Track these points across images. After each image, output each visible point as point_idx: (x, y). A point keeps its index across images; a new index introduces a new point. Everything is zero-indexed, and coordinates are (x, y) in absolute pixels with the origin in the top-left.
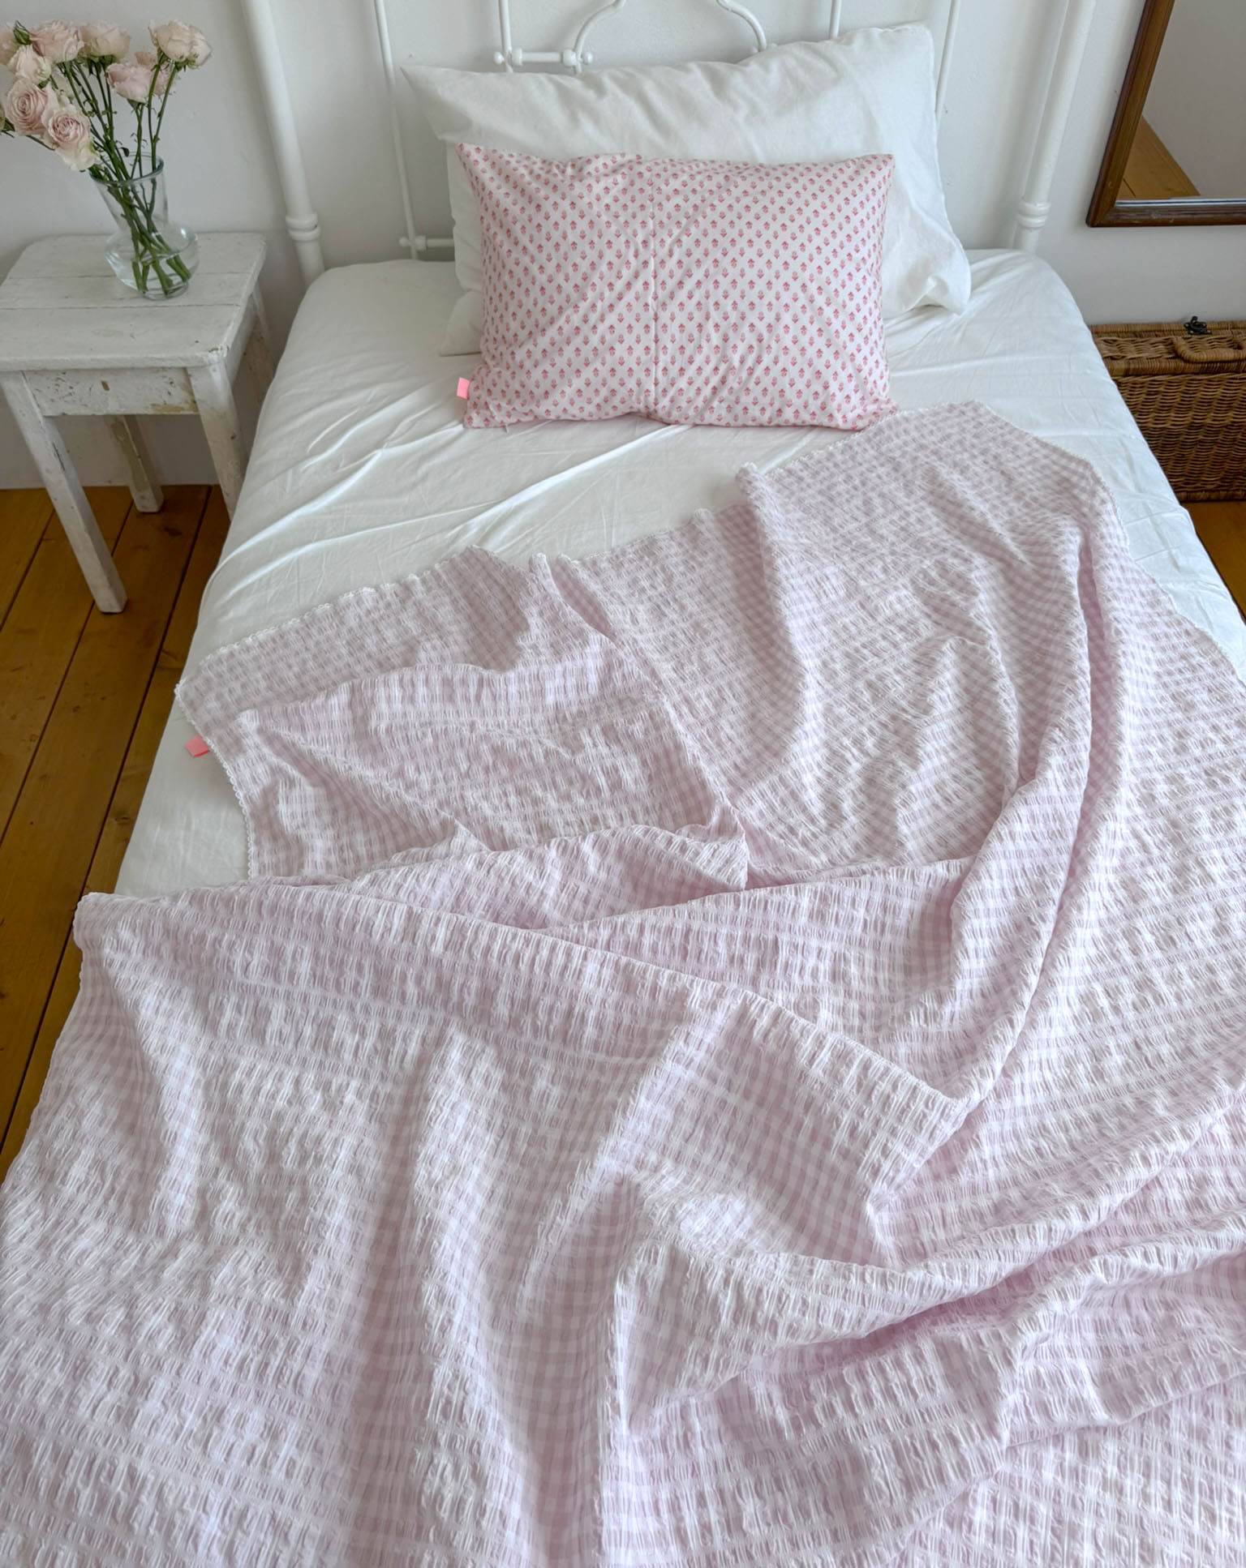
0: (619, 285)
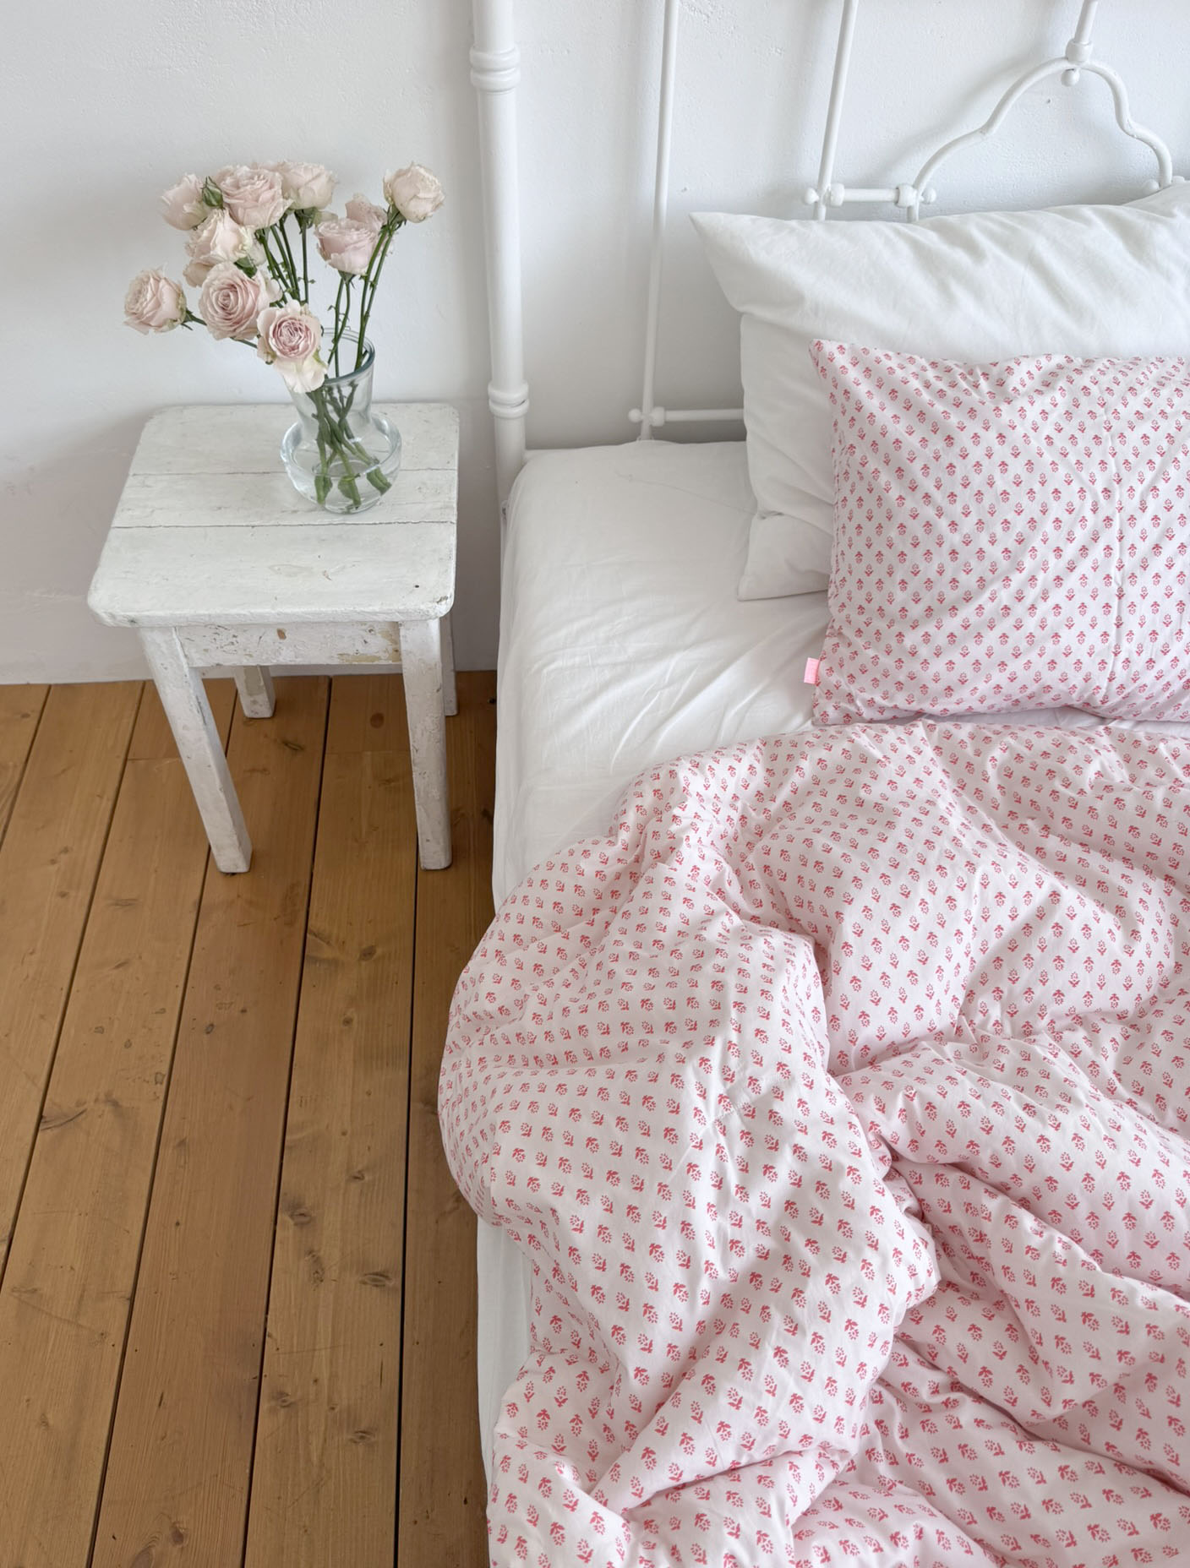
0: (1070, 551)
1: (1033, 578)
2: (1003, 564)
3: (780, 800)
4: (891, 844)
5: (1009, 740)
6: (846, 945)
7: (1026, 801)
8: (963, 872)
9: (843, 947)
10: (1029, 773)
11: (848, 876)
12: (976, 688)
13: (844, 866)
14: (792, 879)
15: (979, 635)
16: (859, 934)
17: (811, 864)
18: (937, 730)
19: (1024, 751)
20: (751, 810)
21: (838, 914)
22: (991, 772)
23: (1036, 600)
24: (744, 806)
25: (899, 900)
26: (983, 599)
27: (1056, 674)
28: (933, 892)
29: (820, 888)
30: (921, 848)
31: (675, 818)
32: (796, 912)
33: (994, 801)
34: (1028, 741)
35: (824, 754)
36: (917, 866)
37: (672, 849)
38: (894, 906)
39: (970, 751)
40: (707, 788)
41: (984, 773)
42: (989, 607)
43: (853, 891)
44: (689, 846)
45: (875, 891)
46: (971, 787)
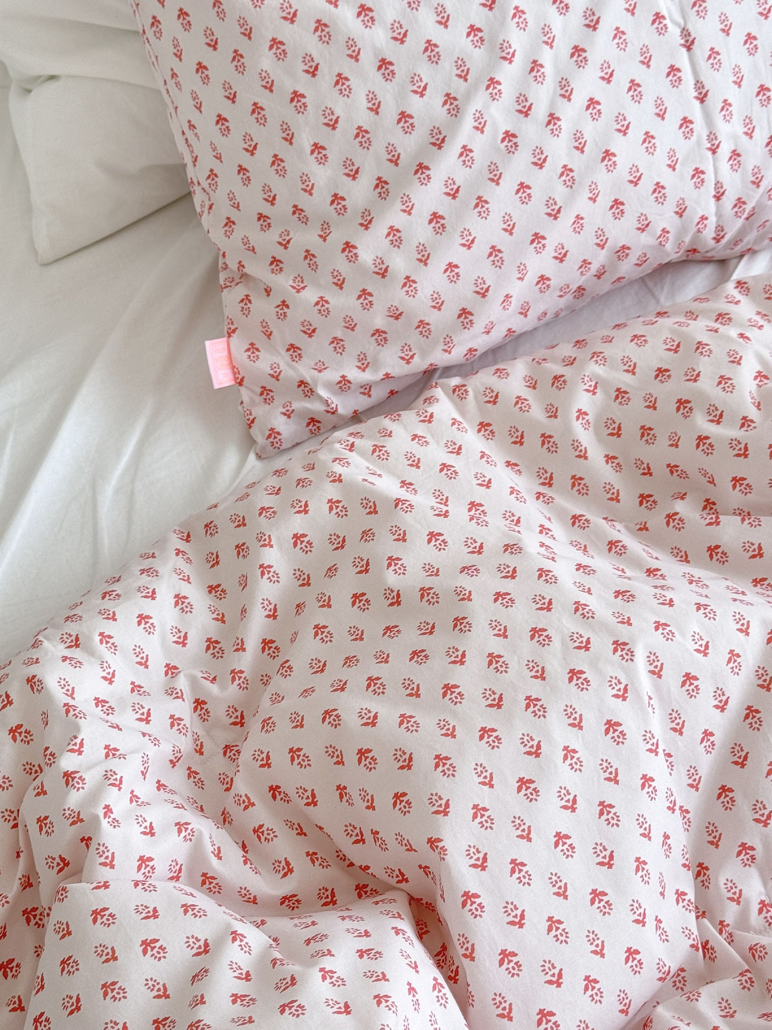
1: (535, 66)
2: (477, 57)
3: (252, 644)
4: (476, 662)
5: (594, 369)
6: (468, 897)
7: (660, 468)
8: (613, 666)
9: (464, 904)
10: (648, 418)
11: (424, 761)
12: (507, 296)
13: (409, 742)
14: (327, 798)
15: (481, 202)
16: (482, 864)
17: (351, 757)
18: (471, 393)
19: (626, 380)
20: (207, 683)
21: (433, 842)
22: (586, 438)
23: (552, 103)
24: (193, 682)
25: (527, 767)
26: (465, 133)
27: (629, 221)
28: (578, 725)
29: (384, 801)
30: (527, 649)
31: (69, 777)
32: (358, 854)
33: (608, 488)
34: (626, 361)
35: (297, 523)
36: (535, 688)
37: (86, 841)
38: (523, 783)
39: (537, 412)
40: (110, 680)
41: (576, 445)
42: (480, 144)
43: (443, 786)
44: (115, 823)
45: (480, 770)
46: (562, 479)
